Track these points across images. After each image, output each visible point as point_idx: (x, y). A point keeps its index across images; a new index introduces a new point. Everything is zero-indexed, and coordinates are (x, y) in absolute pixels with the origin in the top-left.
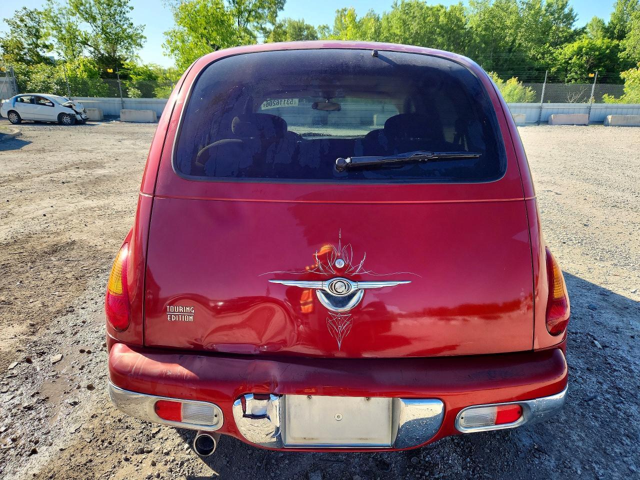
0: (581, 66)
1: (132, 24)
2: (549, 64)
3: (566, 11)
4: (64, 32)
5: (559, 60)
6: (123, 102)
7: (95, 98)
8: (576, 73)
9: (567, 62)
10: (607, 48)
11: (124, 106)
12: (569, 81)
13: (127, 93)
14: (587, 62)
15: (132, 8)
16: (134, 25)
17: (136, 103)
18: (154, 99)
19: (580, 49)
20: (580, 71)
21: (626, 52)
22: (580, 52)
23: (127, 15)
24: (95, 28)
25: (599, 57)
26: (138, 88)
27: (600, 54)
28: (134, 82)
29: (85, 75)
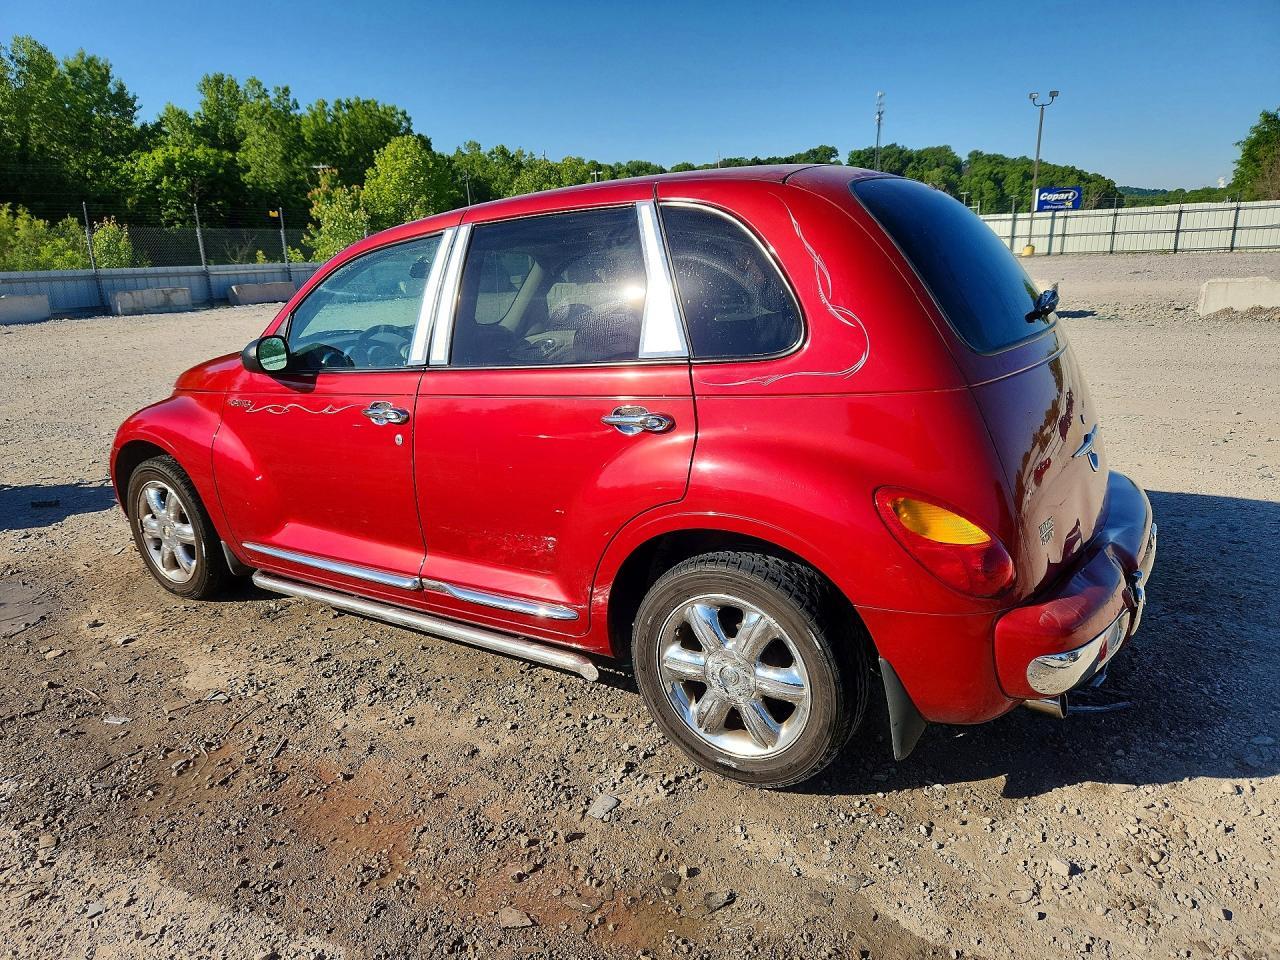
0: (182, 197)
2: (119, 191)
3: (112, 88)
5: (136, 184)
8: (178, 208)
9: (151, 188)
10: (218, 164)
12: (170, 223)
14: (191, 188)
19: (169, 162)
20: (184, 205)
21: (252, 173)
22: (171, 170)
25: (210, 179)
27: (208, 176)
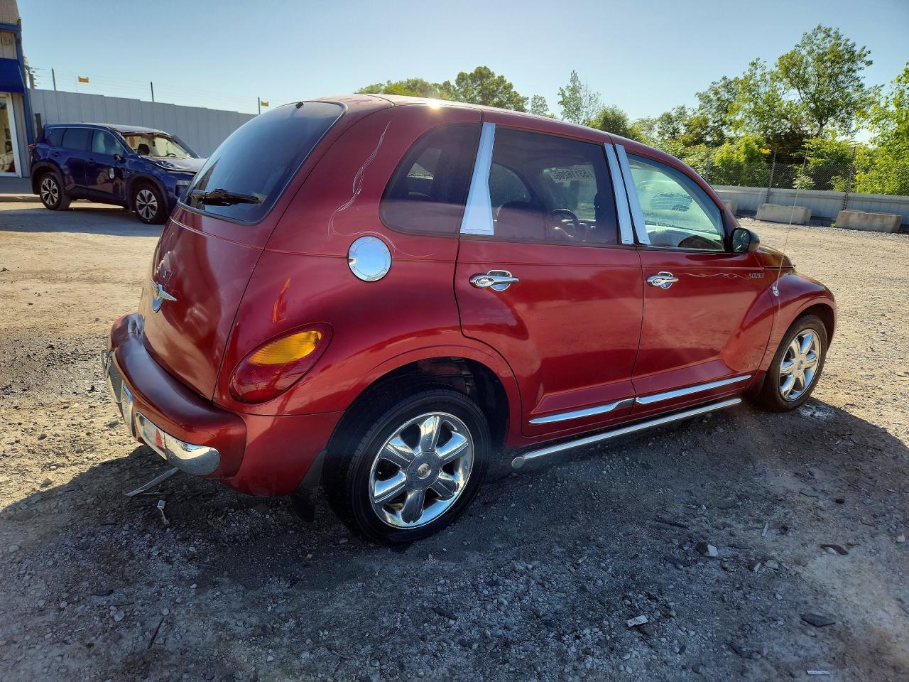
1: (861, 86)
4: (760, 103)
6: (769, 195)
7: (739, 187)
11: (770, 200)
13: (792, 181)
15: (870, 63)
16: (866, 88)
17: (787, 196)
18: (828, 192)
23: (859, 74)
24: (804, 95)
26: (812, 176)
28: (811, 166)
29: (742, 158)
